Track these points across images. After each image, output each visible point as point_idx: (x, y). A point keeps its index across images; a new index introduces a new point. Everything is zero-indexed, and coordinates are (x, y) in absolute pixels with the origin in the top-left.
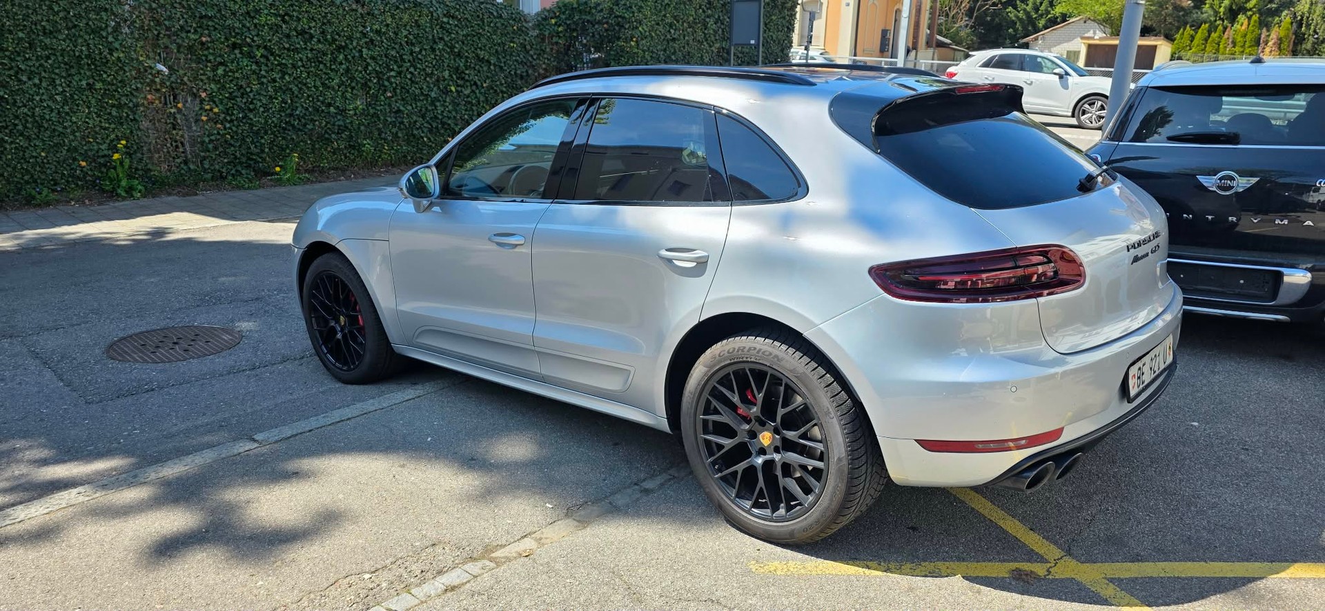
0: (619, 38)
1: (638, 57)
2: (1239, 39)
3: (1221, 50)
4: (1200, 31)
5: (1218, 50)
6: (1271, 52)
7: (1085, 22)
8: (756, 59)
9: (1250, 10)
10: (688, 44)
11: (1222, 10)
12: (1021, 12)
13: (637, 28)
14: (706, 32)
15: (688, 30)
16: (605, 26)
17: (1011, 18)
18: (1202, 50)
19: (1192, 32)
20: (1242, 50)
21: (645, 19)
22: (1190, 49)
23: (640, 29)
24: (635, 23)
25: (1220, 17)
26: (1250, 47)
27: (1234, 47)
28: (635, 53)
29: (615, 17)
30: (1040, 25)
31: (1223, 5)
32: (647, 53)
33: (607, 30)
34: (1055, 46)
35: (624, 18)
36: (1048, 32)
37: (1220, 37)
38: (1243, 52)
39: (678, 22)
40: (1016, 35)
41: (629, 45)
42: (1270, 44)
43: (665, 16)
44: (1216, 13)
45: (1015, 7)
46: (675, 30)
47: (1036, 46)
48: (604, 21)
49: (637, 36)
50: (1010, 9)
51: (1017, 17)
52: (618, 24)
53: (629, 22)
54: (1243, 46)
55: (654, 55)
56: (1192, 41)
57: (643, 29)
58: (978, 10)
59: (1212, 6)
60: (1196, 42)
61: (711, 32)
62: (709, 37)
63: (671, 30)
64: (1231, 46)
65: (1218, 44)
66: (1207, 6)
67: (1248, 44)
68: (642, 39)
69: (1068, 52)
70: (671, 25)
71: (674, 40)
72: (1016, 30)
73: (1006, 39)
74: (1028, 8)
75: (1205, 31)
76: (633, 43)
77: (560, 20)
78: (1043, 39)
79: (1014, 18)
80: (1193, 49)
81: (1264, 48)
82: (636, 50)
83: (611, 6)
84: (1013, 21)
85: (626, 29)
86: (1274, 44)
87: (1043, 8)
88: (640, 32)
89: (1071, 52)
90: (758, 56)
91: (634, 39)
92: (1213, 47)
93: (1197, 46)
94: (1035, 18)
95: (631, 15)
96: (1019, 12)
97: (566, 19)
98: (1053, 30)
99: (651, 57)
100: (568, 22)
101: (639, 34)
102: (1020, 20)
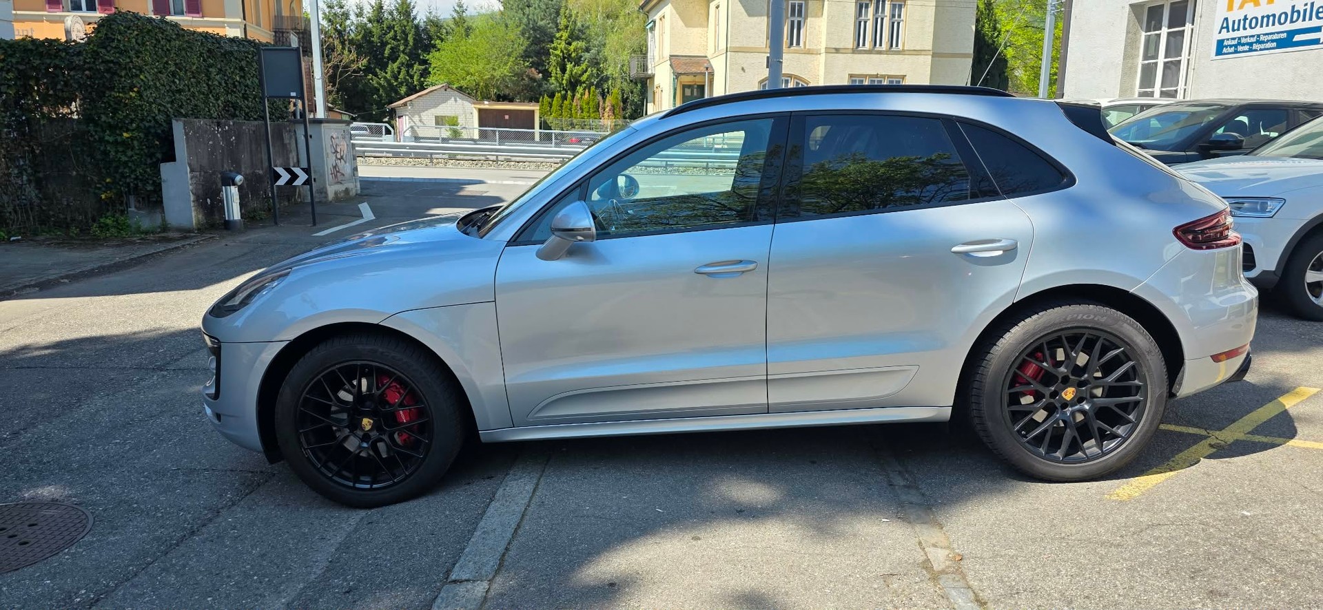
0: (112, 89)
1: (142, 110)
2: (585, 106)
3: (574, 115)
4: (555, 99)
5: (571, 114)
6: (609, 116)
7: (446, 90)
8: (262, 114)
9: (584, 82)
10: (193, 96)
11: (564, 82)
12: (382, 79)
13: (137, 76)
14: (210, 83)
15: (192, 80)
16: (87, 72)
17: (373, 85)
18: (560, 115)
19: (549, 100)
20: (588, 115)
21: (146, 65)
22: (551, 114)
23: (142, 77)
24: (134, 70)
25: (563, 88)
26: (593, 112)
27: (582, 112)
28: (138, 106)
29: (103, 62)
30: (402, 92)
31: (565, 78)
32: (154, 106)
33: (89, 78)
34: (424, 111)
35: (119, 64)
36: (415, 98)
37: (571, 104)
38: (589, 116)
39: (181, 70)
40: (381, 100)
41: (128, 97)
42: (607, 110)
43: (167, 63)
44: (561, 84)
45: (376, 75)
46: (179, 80)
47: (406, 111)
48: (86, 66)
49: (138, 86)
50: (370, 76)
51: (380, 84)
52: (108, 71)
53: (125, 68)
54: (588, 112)
55: (162, 109)
56: (551, 107)
57: (145, 77)
58: (340, 77)
59: (556, 79)
60: (554, 108)
61: (216, 83)
62: (214, 89)
63: (176, 80)
64: (580, 111)
65: (570, 110)
66: (553, 78)
67: (591, 110)
68: (145, 90)
69: (436, 117)
70: (174, 74)
71: (179, 91)
72: (380, 96)
73: (373, 105)
74: (388, 76)
75: (559, 99)
76: (133, 95)
77: (8, 65)
78: (412, 105)
79: (376, 85)
80: (553, 114)
81: (603, 114)
82: (138, 102)
83: (95, 49)
84: (376, 88)
85: (121, 77)
86: (610, 110)
87: (401, 76)
88: (142, 80)
89: (438, 117)
90: (264, 111)
91: (135, 89)
92: (568, 112)
93: (556, 111)
94: (396, 85)
95: (128, 60)
96: (380, 79)
97: (17, 63)
98: (419, 96)
99: (159, 110)
100: (21, 67)
101: (142, 84)
102: (383, 86)
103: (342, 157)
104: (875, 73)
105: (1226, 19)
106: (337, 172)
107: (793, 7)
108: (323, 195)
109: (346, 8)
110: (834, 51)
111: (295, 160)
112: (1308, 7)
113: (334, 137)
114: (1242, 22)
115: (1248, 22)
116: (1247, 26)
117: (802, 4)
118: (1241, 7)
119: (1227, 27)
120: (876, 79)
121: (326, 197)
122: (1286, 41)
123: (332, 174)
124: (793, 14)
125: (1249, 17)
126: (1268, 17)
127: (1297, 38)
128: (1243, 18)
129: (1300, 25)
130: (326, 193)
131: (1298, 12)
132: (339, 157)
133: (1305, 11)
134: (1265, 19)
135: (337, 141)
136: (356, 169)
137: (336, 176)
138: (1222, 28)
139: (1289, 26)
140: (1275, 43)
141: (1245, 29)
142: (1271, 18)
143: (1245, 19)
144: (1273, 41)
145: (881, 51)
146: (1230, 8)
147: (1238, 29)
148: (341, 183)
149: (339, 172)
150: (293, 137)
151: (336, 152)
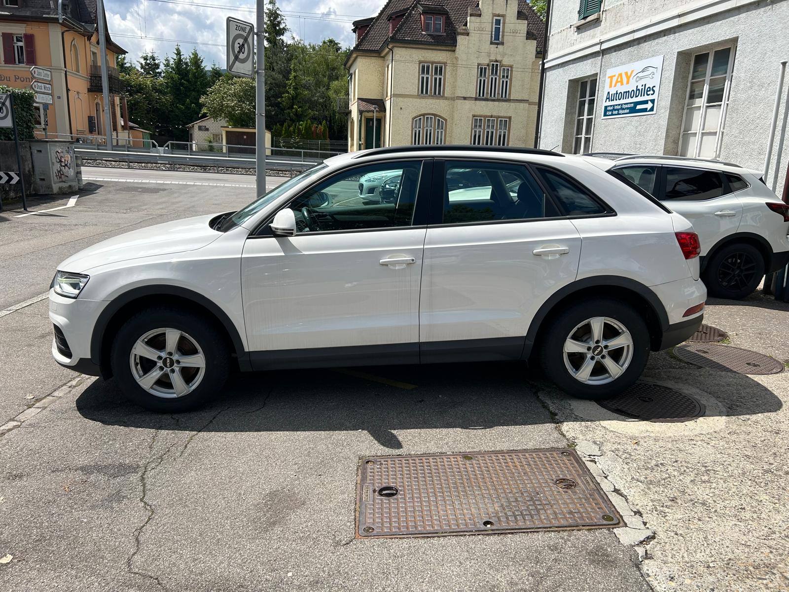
4: (284, 126)
19: (280, 126)
22: (281, 136)
25: (291, 118)
37: (294, 130)
56: (281, 131)
60: (283, 132)
69: (213, 135)
89: (215, 135)
103: (66, 165)
104: (491, 115)
105: (609, 93)
106: (61, 174)
107: (436, 68)
108: (50, 190)
109: (157, 62)
110: (462, 98)
111: (30, 166)
112: (643, 87)
113: (59, 151)
114: (615, 95)
115: (618, 95)
116: (617, 98)
117: (442, 66)
118: (615, 86)
119: (609, 98)
120: (491, 119)
121: (52, 191)
122: (633, 110)
123: (56, 176)
124: (436, 74)
125: (618, 92)
126: (626, 92)
127: (639, 107)
128: (615, 92)
129: (639, 99)
130: (52, 188)
131: (639, 90)
132: (63, 164)
133: (642, 89)
134: (625, 94)
135: (62, 154)
136: (79, 173)
137: (60, 178)
138: (607, 98)
139: (635, 100)
140: (628, 110)
141: (616, 100)
142: (628, 93)
143: (617, 93)
144: (627, 108)
145: (495, 99)
146: (611, 86)
147: (613, 100)
148: (65, 182)
149: (63, 175)
150: (29, 152)
151: (61, 161)
